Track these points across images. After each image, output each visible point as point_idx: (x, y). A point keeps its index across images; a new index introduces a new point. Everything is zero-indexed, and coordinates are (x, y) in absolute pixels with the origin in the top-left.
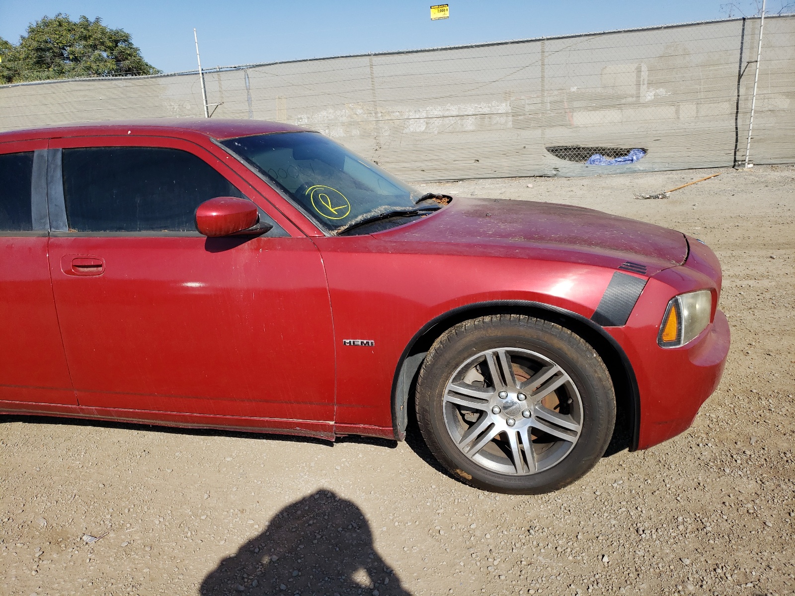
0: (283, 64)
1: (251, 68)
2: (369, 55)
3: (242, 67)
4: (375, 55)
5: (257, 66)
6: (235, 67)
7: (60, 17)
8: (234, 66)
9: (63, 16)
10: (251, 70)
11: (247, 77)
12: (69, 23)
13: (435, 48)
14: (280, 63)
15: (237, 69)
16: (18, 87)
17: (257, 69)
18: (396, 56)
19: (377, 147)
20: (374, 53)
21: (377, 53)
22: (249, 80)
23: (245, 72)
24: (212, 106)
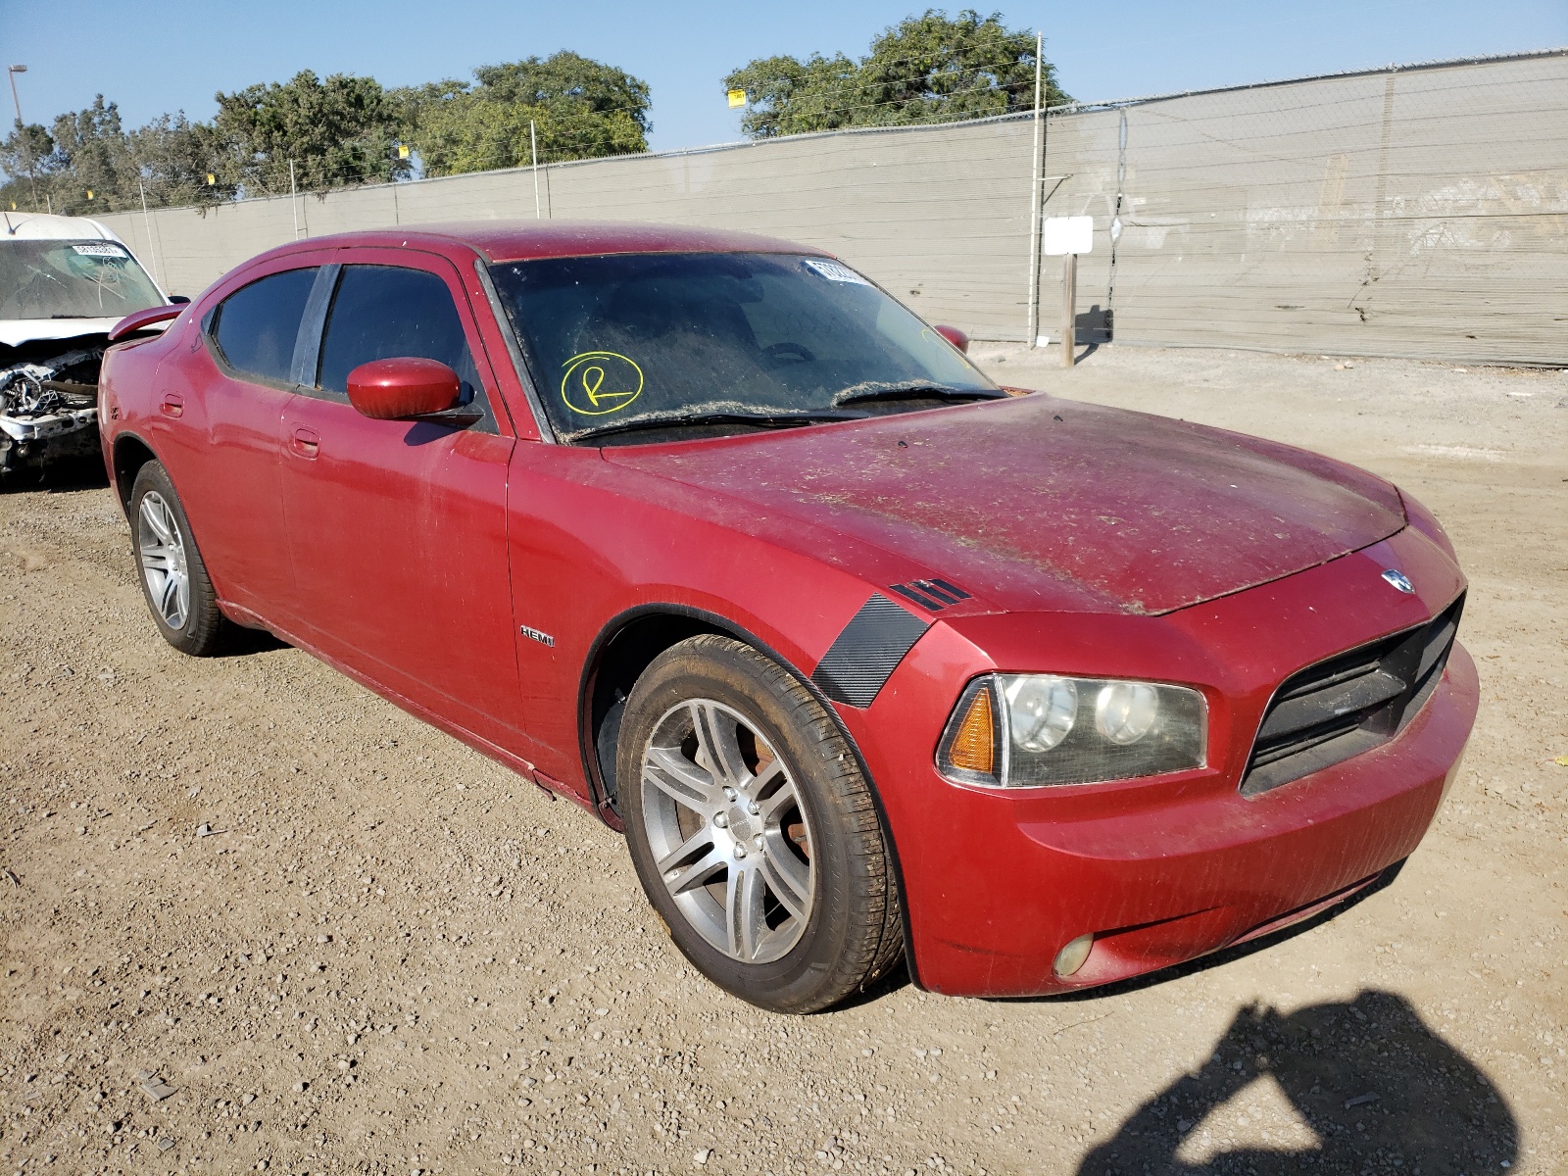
0: (1198, 97)
1: (1133, 105)
2: (1388, 71)
3: (1118, 105)
4: (1404, 69)
5: (1148, 101)
6: (1105, 105)
7: (931, 16)
8: (1103, 102)
9: (936, 13)
10: (1134, 109)
11: (1123, 124)
12: (944, 24)
13: (1555, 49)
14: (1193, 94)
15: (1109, 107)
16: (764, 146)
17: (1146, 107)
18: (1451, 72)
19: (1370, 279)
20: (1399, 66)
21: (1407, 65)
22: (1127, 129)
23: (1123, 112)
24: (1051, 180)
